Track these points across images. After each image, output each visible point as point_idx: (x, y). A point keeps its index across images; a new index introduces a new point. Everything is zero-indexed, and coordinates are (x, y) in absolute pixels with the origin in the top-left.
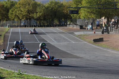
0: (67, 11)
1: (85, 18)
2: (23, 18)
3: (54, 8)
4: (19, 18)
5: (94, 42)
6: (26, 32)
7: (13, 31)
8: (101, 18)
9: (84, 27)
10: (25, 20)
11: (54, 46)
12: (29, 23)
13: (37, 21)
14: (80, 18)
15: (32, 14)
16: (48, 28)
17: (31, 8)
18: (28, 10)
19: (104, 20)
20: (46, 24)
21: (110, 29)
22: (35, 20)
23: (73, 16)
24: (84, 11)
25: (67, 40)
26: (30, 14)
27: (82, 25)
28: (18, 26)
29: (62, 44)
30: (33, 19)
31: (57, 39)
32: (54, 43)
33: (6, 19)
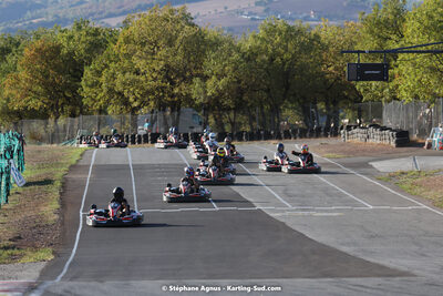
0: (336, 69)
1: (416, 97)
2: (144, 103)
3: (279, 54)
4: (126, 103)
6: (160, 166)
7: (102, 163)
9: (414, 137)
10: (152, 112)
11: (283, 223)
12: (170, 122)
13: (206, 115)
14: (395, 98)
15: (183, 86)
16: (256, 145)
17: (178, 58)
18: (167, 66)
20: (248, 130)
22: (198, 108)
23: (366, 90)
24: (414, 65)
25: (340, 195)
26: (172, 83)
27: (405, 129)
29: (319, 214)
30: (191, 107)
31: (296, 192)
32: (283, 211)
33: (67, 108)
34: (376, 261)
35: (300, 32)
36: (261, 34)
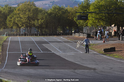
0: (72, 18)
2: (23, 26)
3: (57, 14)
4: (18, 25)
5: (105, 52)
6: (27, 41)
7: (12, 40)
8: (111, 26)
11: (59, 56)
12: (29, 31)
14: (87, 26)
15: (33, 21)
16: (51, 37)
17: (31, 15)
18: (28, 16)
19: (114, 28)
22: (36, 27)
23: (79, 24)
26: (30, 21)
27: (89, 33)
28: (17, 34)
29: (69, 54)
30: (34, 27)
31: (62, 48)
32: (59, 53)
33: (3, 27)
34: (86, 66)
35: (63, 9)
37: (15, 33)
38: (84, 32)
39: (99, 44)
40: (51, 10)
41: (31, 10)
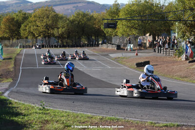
0: (98, 26)
1: (123, 35)
2: (40, 36)
3: (81, 21)
4: (34, 35)
5: (137, 67)
7: (27, 53)
8: (145, 35)
9: (122, 47)
10: (42, 38)
11: (83, 72)
12: (47, 42)
13: (58, 40)
14: (116, 35)
15: (51, 30)
17: (50, 22)
18: (47, 24)
19: (148, 38)
20: (71, 44)
21: (158, 49)
22: (56, 37)
23: (107, 33)
24: (123, 25)
25: (100, 64)
26: (48, 30)
27: (119, 44)
29: (94, 69)
30: (54, 37)
32: (83, 68)
33: (16, 37)
35: (87, 15)
36: (75, 15)
37: (31, 44)
38: (113, 43)
39: (130, 57)
40: (74, 16)
41: (50, 16)
